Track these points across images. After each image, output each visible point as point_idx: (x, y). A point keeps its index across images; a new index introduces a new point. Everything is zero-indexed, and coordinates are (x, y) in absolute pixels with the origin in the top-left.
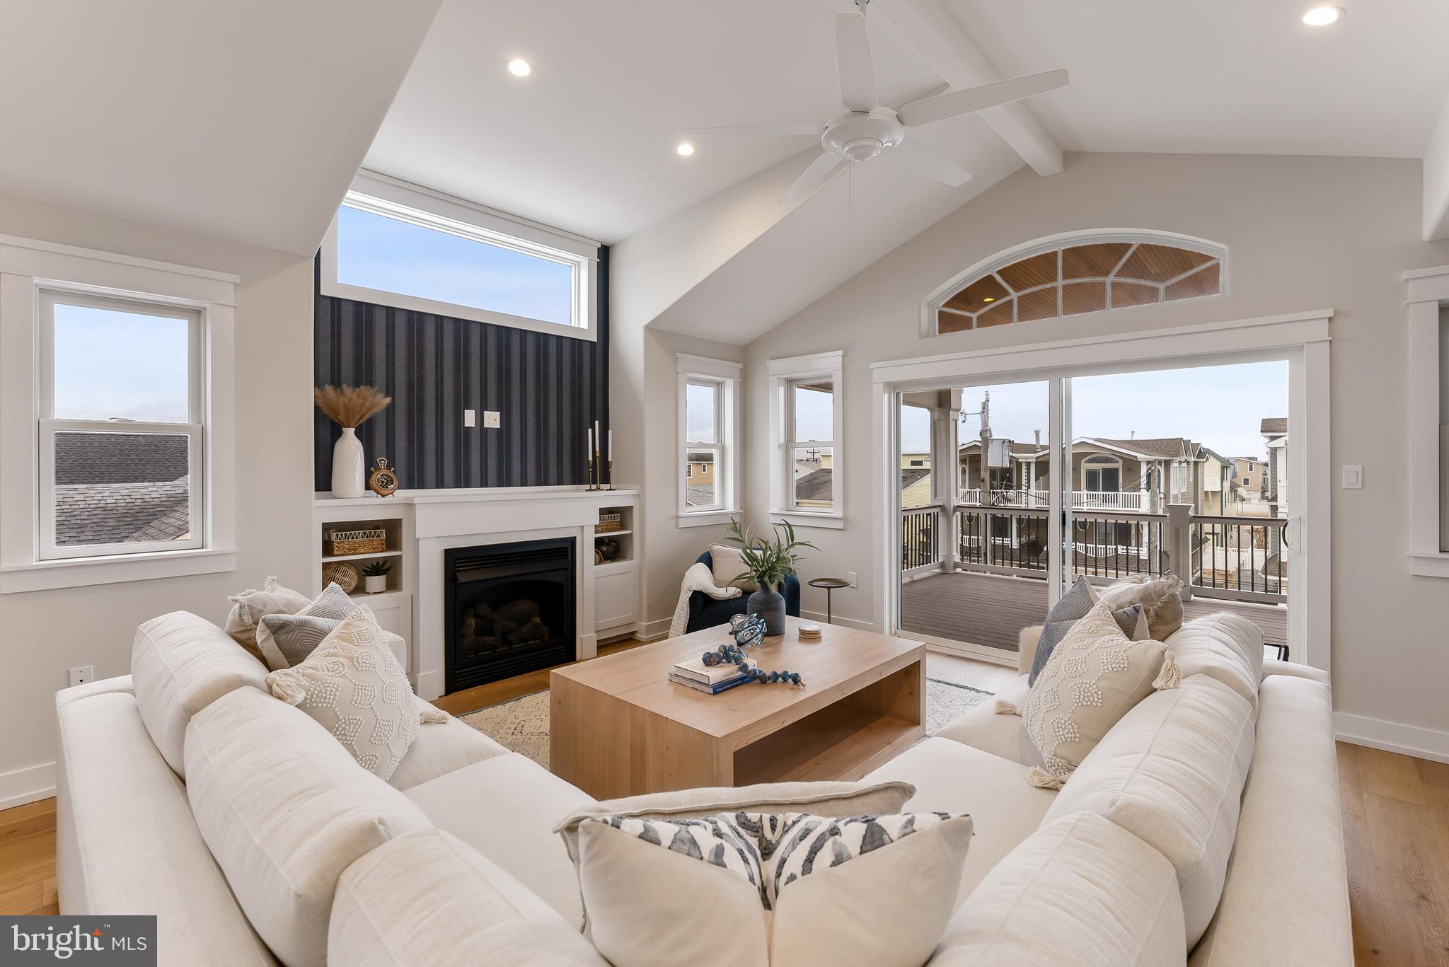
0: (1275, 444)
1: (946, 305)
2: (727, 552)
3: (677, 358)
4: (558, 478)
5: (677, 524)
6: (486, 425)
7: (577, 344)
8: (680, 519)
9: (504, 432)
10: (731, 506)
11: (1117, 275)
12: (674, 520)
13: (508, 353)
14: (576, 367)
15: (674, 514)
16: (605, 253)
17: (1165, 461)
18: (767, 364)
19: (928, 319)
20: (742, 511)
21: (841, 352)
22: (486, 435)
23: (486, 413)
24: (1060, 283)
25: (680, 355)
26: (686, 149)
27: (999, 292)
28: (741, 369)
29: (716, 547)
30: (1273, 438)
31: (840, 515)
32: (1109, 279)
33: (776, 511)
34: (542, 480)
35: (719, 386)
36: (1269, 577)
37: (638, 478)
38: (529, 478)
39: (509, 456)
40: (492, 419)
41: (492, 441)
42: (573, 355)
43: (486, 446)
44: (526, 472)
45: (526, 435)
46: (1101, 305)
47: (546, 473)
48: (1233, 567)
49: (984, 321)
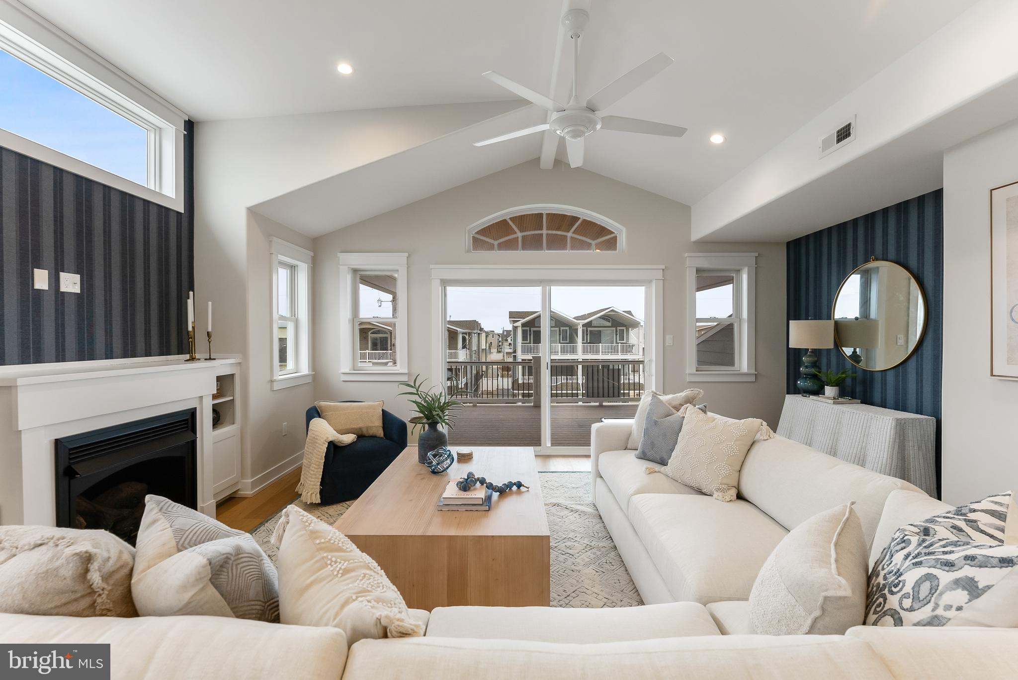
0: (516, 325)
1: (477, 233)
2: (334, 406)
3: (271, 241)
4: (146, 350)
5: (272, 387)
6: (63, 289)
7: (164, 211)
8: (275, 383)
9: (84, 298)
10: (305, 369)
11: (574, 232)
12: (269, 384)
13: (90, 209)
14: (163, 234)
15: (269, 379)
16: (190, 127)
17: (469, 333)
18: (338, 256)
19: (467, 241)
20: (314, 373)
21: (407, 254)
22: (63, 300)
23: (62, 274)
24: (544, 232)
25: (275, 239)
26: (345, 69)
27: (511, 231)
28: (312, 256)
29: (323, 404)
30: (515, 322)
31: (406, 371)
32: (569, 234)
33: (347, 371)
34: (129, 352)
35: (293, 268)
36: (514, 391)
37: (240, 347)
38: (115, 349)
39: (91, 325)
40: (70, 283)
41: (70, 309)
42: (160, 222)
43: (63, 314)
44: (111, 344)
45: (111, 303)
46: (564, 248)
47: (134, 343)
48: (495, 389)
49: (502, 247)
